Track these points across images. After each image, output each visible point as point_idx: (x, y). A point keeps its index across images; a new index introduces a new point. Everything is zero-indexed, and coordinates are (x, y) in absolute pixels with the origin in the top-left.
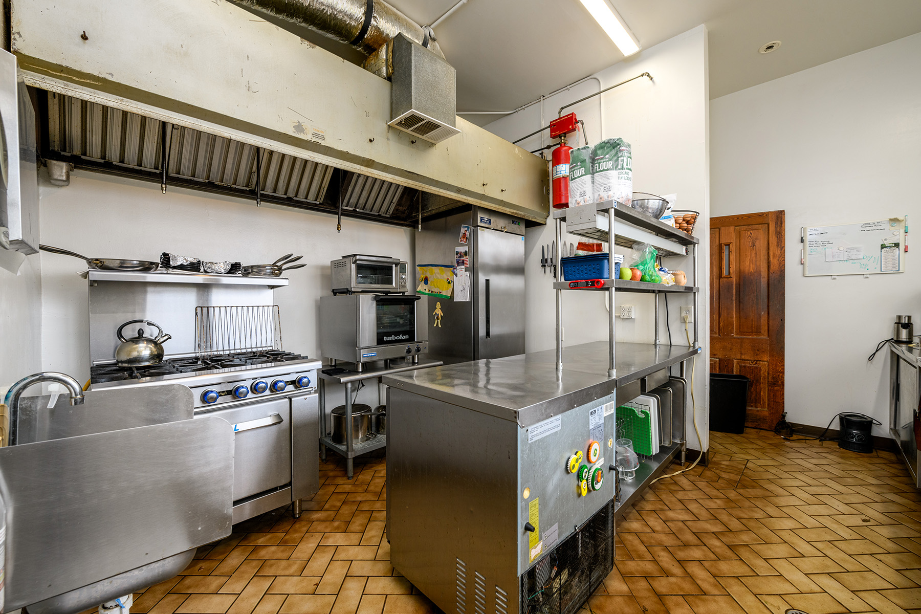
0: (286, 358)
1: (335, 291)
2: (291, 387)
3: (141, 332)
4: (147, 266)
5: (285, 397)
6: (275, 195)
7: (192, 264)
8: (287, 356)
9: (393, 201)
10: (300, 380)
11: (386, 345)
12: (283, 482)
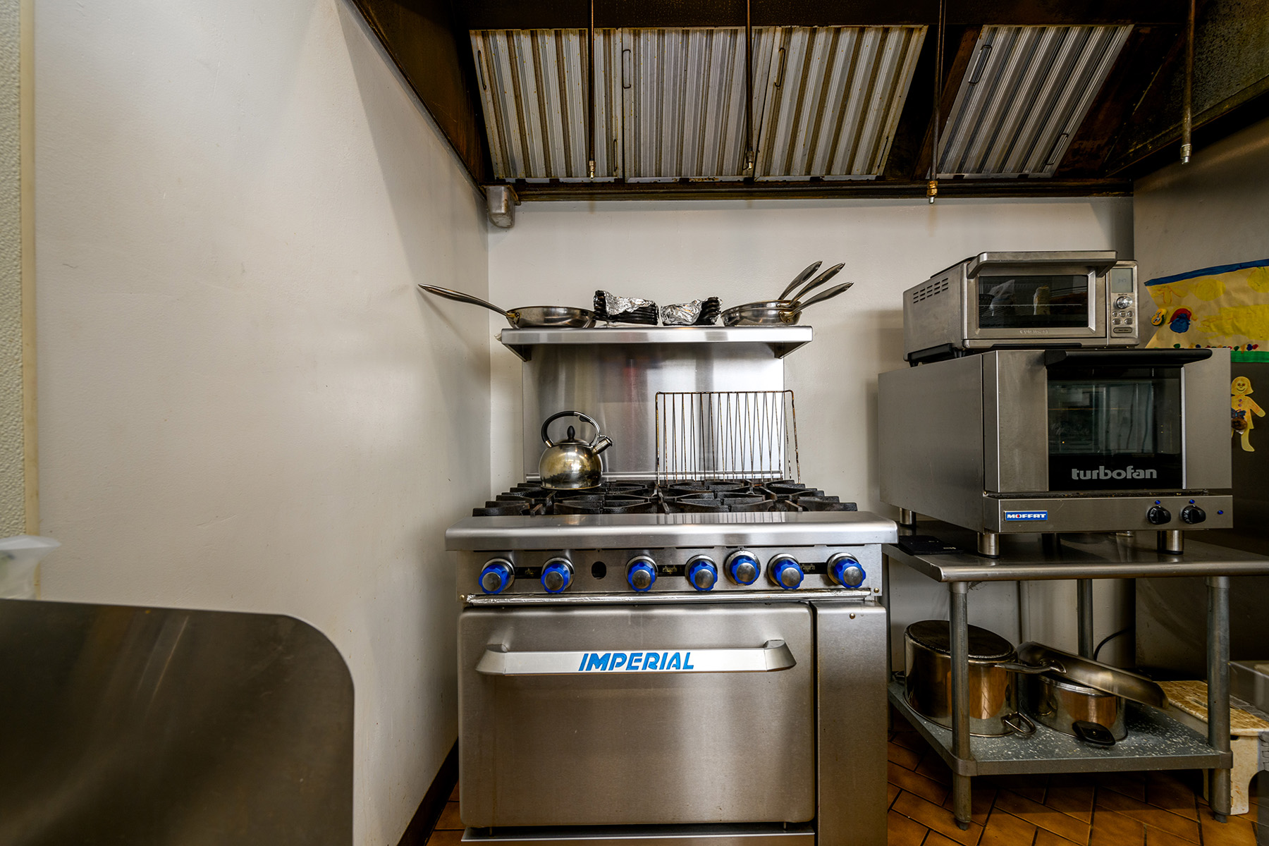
0: (805, 502)
1: (914, 357)
2: (813, 580)
3: (572, 431)
4: (577, 318)
5: (799, 603)
6: (787, 178)
7: (642, 309)
8: (806, 498)
9: (1068, 130)
10: (839, 565)
11: (1075, 492)
12: (794, 816)
